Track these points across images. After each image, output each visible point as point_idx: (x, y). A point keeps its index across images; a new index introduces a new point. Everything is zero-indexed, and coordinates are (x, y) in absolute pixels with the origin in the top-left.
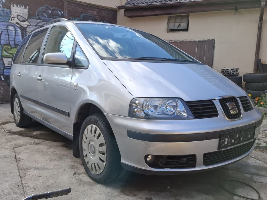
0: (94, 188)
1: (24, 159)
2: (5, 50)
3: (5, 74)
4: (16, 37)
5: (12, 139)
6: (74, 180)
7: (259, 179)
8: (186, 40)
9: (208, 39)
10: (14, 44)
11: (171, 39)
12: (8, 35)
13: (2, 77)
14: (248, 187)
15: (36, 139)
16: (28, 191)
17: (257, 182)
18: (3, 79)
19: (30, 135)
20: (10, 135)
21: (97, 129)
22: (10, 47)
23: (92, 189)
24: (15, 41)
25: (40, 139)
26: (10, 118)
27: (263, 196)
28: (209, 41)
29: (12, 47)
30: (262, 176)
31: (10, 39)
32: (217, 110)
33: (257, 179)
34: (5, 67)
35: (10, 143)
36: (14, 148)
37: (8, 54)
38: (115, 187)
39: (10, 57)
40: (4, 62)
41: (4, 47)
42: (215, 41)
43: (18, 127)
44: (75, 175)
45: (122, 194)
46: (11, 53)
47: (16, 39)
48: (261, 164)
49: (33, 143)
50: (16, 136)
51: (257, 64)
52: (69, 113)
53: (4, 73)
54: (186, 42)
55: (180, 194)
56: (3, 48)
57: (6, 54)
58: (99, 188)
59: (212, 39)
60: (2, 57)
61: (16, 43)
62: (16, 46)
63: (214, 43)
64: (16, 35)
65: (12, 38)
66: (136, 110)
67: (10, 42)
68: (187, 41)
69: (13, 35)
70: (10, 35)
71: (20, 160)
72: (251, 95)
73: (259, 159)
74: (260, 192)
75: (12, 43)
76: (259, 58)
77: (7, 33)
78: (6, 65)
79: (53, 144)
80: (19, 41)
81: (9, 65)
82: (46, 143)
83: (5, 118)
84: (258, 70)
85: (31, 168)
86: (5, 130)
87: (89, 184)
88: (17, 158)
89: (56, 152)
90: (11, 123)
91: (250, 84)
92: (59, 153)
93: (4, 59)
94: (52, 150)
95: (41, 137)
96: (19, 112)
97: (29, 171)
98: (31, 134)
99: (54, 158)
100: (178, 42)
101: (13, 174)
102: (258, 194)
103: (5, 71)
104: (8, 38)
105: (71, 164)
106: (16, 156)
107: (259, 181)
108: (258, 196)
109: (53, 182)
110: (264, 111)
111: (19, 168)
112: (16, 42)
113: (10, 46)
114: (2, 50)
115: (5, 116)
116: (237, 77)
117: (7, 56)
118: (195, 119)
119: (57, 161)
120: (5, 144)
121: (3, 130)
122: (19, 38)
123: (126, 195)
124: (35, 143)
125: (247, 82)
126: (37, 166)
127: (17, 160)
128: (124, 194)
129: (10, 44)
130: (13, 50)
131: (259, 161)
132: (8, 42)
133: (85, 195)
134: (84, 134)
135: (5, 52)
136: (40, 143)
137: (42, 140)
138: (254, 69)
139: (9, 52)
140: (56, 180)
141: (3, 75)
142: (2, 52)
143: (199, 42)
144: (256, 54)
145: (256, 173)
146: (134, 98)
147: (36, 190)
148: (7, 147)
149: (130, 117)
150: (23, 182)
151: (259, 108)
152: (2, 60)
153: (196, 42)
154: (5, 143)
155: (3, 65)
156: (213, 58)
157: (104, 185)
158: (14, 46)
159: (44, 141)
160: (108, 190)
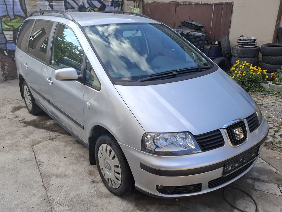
0: (111, 201)
1: (44, 161)
2: (4, 22)
3: (8, 48)
4: (14, 7)
5: (29, 133)
6: (93, 191)
7: (260, 186)
8: (201, 2)
9: (226, 2)
10: (13, 15)
11: (185, 1)
12: (6, 5)
13: (5, 52)
14: (248, 198)
15: (51, 132)
16: (55, 207)
17: (257, 190)
18: (6, 54)
19: (44, 126)
20: (25, 126)
21: (111, 151)
22: (9, 19)
23: (110, 203)
24: (13, 11)
25: (55, 131)
26: (20, 101)
27: (260, 208)
28: (227, 4)
29: (12, 18)
30: (263, 181)
31: (8, 10)
32: (224, 139)
33: (258, 186)
34: (7, 41)
35: (27, 140)
36: (32, 146)
37: (8, 27)
38: (130, 201)
39: (11, 29)
40: (6, 36)
41: (3, 19)
42: (234, 4)
43: (31, 115)
44: (93, 184)
45: (136, 208)
46: (11, 25)
47: (14, 9)
48: (264, 165)
49: (49, 139)
50: (31, 128)
51: (277, 33)
52: (83, 126)
53: (6, 48)
54: (201, 4)
55: (187, 208)
56: (3, 21)
57: (6, 27)
58: (117, 202)
59: (230, 2)
60: (3, 30)
61: (16, 14)
62: (16, 17)
63: (233, 7)
64: (14, 4)
65: (10, 8)
66: (148, 143)
67: (9, 13)
68: (203, 3)
69: (11, 5)
70: (8, 5)
71: (41, 163)
72: (266, 70)
73: (264, 159)
74: (257, 204)
75: (11, 14)
76: (280, 26)
77: (4, 3)
78: (8, 39)
79: (69, 139)
80: (18, 11)
81: (11, 38)
82: (61, 138)
83: (16, 101)
84: (278, 39)
85: (53, 175)
86: (20, 119)
87: (107, 196)
88: (37, 160)
89: (73, 152)
90: (23, 109)
91: (267, 57)
92: (75, 152)
93: (5, 33)
94: (69, 148)
95: (55, 129)
96: (30, 101)
97: (51, 179)
98: (44, 124)
99: (71, 161)
100: (192, 4)
101: (38, 185)
102: (255, 206)
103: (8, 45)
104: (6, 8)
105: (88, 168)
106: (36, 157)
107: (258, 189)
108: (256, 209)
109: (75, 194)
110: (278, 88)
111: (42, 175)
112: (15, 12)
113: (10, 17)
114: (1, 23)
115: (16, 98)
116: (254, 48)
117: (8, 28)
118: (202, 152)
119: (75, 164)
120: (22, 141)
121: (17, 119)
122: (18, 8)
123: (140, 210)
124: (51, 138)
125: (264, 55)
126: (58, 172)
127: (38, 164)
128: (138, 209)
129: (9, 16)
130: (13, 21)
131: (263, 161)
132: (6, 13)
133: (105, 210)
134: (99, 150)
135: (5, 25)
136: (55, 138)
137: (57, 133)
138: (274, 38)
139: (9, 24)
140: (77, 192)
141: (6, 50)
142: (2, 25)
143: (216, 5)
144: (277, 22)
145: (258, 178)
146: (146, 133)
147: (61, 205)
148: (25, 145)
149: (143, 151)
150: (49, 195)
151: (273, 85)
152: (3, 34)
153: (213, 5)
154: (22, 138)
155: (5, 40)
156: (230, 24)
157: (120, 198)
158: (14, 18)
159: (59, 134)
160: (124, 204)
